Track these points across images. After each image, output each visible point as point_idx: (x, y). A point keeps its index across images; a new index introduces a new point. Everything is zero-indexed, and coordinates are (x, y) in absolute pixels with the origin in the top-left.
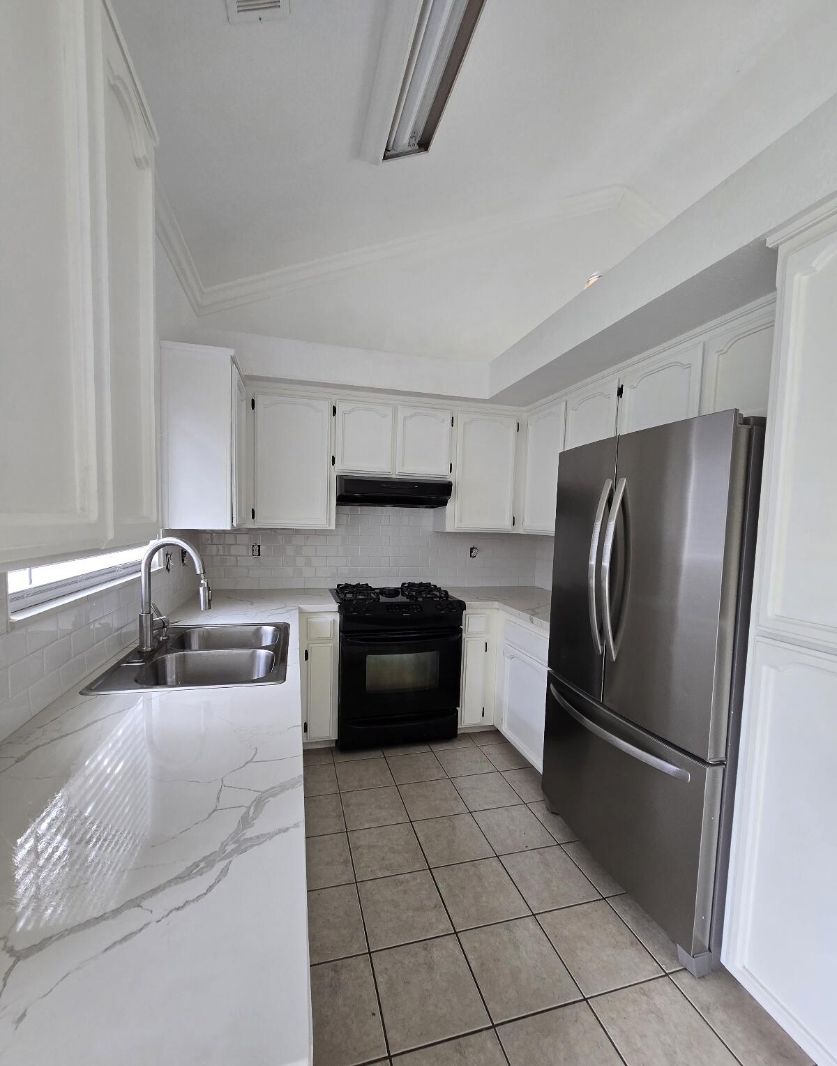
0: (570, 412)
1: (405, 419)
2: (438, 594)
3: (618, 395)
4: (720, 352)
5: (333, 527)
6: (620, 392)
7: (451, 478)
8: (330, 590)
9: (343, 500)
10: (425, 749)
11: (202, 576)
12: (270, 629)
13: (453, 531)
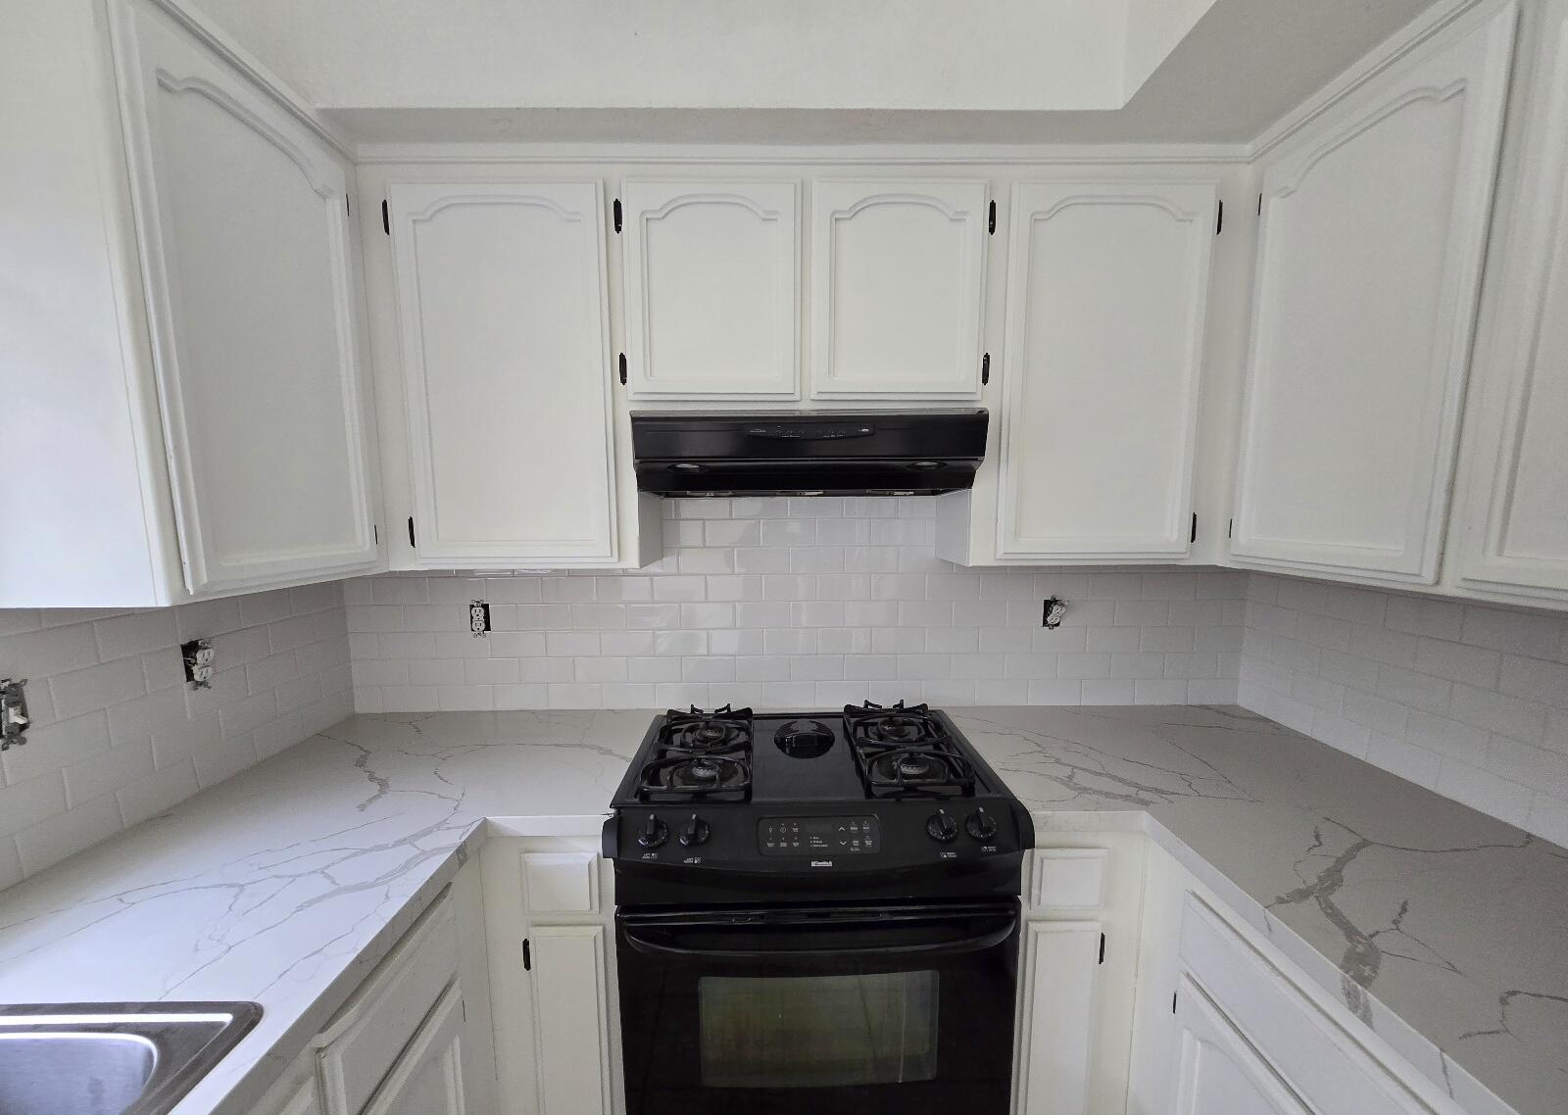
1: (836, 218)
5: (632, 560)
7: (984, 399)
13: (988, 561)
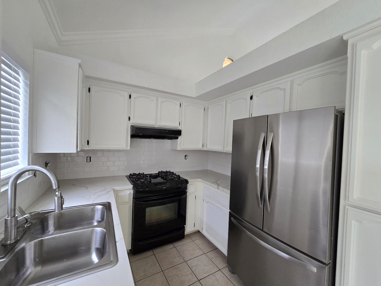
0: (228, 105)
1: (161, 102)
2: (176, 177)
3: (250, 99)
4: (299, 85)
5: (129, 148)
6: (251, 98)
7: (180, 128)
8: (126, 176)
9: (133, 136)
10: (171, 246)
11: (57, 190)
12: (100, 207)
13: (180, 149)
